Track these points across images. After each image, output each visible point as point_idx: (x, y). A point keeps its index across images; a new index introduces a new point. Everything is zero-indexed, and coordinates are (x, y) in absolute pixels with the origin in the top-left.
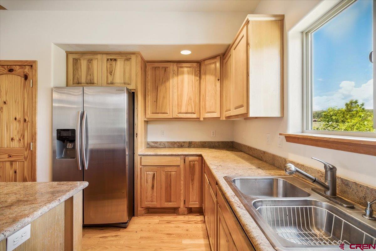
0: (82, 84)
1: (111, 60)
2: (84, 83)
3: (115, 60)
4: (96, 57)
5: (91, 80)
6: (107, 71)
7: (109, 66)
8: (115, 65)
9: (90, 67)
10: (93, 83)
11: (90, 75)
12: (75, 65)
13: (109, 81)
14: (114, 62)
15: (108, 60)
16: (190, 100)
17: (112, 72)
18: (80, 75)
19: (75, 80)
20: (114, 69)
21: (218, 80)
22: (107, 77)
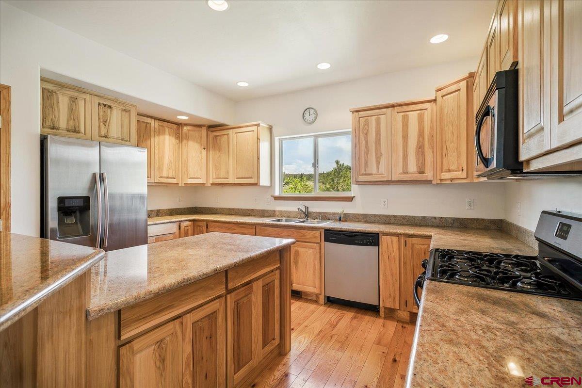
0: (60, 131)
1: (105, 105)
2: (63, 130)
3: (110, 107)
4: (84, 96)
5: (75, 127)
6: (99, 118)
7: (101, 113)
8: (111, 114)
9: (74, 108)
10: (78, 132)
11: (74, 119)
12: (48, 100)
13: (103, 134)
14: (109, 110)
15: (99, 104)
16: (171, 165)
17: (106, 122)
18: (57, 116)
19: (47, 122)
20: (109, 119)
21: (204, 149)
22: (99, 127)
